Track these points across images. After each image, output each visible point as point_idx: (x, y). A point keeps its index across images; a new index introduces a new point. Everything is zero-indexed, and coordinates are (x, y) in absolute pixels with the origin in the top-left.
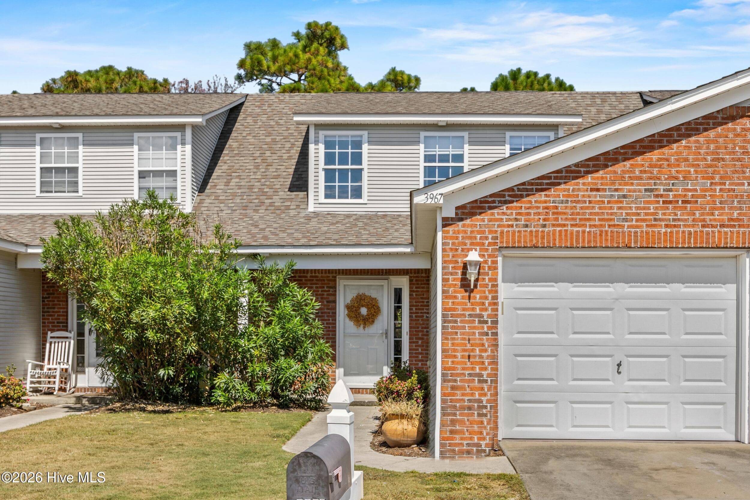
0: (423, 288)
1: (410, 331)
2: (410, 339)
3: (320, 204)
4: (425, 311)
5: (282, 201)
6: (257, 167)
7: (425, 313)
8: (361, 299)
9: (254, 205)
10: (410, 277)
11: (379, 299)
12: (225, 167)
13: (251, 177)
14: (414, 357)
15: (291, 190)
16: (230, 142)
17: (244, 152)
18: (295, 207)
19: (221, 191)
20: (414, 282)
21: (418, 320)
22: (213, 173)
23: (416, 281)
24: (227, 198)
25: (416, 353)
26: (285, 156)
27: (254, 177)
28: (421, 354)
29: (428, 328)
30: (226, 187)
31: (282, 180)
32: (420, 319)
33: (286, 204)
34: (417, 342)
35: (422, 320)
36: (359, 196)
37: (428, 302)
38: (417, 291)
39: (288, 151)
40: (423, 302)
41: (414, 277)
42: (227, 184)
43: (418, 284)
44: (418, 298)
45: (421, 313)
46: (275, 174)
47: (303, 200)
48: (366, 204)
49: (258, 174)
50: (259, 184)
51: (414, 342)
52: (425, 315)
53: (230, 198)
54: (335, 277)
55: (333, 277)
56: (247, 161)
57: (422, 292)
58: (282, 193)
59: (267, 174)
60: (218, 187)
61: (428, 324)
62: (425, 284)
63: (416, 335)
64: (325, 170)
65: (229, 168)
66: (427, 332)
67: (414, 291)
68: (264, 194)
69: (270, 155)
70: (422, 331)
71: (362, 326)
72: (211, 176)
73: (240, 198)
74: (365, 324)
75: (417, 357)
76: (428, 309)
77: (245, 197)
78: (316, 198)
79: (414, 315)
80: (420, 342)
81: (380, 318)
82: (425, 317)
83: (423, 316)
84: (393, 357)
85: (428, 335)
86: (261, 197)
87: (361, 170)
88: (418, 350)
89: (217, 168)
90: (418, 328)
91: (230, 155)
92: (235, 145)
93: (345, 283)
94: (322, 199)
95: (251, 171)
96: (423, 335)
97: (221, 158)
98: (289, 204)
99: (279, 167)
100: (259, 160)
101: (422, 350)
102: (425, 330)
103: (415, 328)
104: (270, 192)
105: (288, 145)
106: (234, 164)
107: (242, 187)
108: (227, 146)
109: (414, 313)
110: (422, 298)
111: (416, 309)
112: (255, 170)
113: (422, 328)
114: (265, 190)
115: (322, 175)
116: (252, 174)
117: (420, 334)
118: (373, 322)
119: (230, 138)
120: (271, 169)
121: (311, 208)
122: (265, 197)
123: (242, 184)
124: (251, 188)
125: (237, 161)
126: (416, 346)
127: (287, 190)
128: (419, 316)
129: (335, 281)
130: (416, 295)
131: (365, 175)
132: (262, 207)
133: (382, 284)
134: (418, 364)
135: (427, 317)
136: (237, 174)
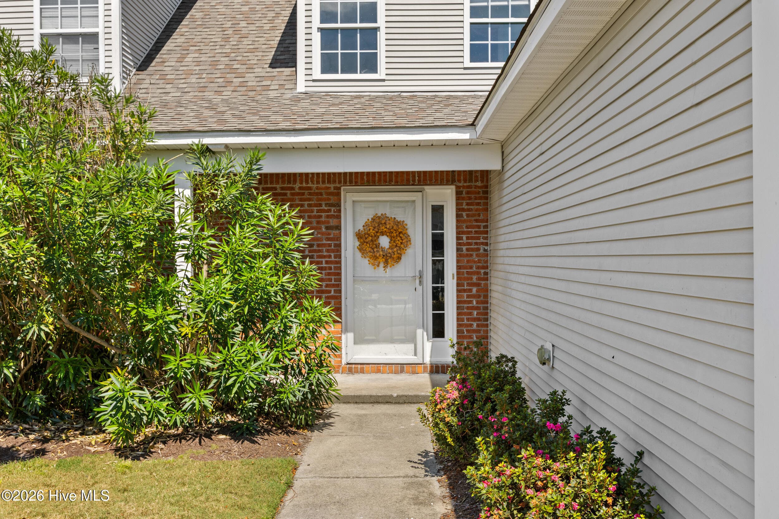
0: (478, 204)
1: (458, 273)
2: (458, 285)
3: (314, 81)
4: (482, 240)
5: (258, 79)
6: (226, 39)
7: (482, 244)
8: (380, 224)
9: (217, 85)
10: (457, 187)
11: (409, 222)
12: (182, 39)
13: (217, 51)
14: (465, 314)
15: (273, 65)
16: (192, 12)
17: (210, 23)
18: (277, 87)
19: (170, 68)
20: (464, 195)
21: (471, 255)
22: (163, 47)
23: (468, 193)
24: (178, 77)
25: (468, 308)
26: (267, 27)
27: (220, 51)
28: (477, 308)
29: (487, 267)
30: (179, 64)
31: (261, 54)
32: (474, 253)
33: (264, 83)
34: (470, 290)
35: (477, 255)
36: (374, 69)
37: (486, 227)
38: (469, 210)
39: (271, 21)
40: (479, 227)
41: (464, 187)
42: (180, 60)
43: (470, 198)
44: (470, 221)
45: (476, 244)
46: (251, 47)
47: (288, 78)
48: (384, 80)
49: (227, 47)
50: (227, 59)
51: (465, 291)
52: (482, 247)
53: (183, 76)
54: (340, 188)
55: (335, 188)
56: (214, 33)
57: (477, 210)
58: (260, 70)
59: (239, 47)
60: (166, 64)
61: (487, 262)
62: (480, 198)
63: (468, 279)
64: (321, 30)
65: (186, 41)
66: (486, 274)
67: (463, 210)
68: (233, 71)
69: (246, 25)
70: (478, 273)
71: (382, 265)
72: (160, 50)
73: (197, 76)
74: (386, 262)
75: (471, 314)
76: (486, 238)
77: (204, 76)
78: (309, 72)
79: (464, 248)
80: (474, 290)
81: (410, 251)
82: (482, 251)
83: (478, 249)
84: (430, 312)
85: (487, 279)
86: (228, 76)
87: (376, 29)
88: (471, 302)
89: (170, 41)
90: (471, 267)
91: (189, 27)
92: (199, 15)
93: (355, 199)
94: (317, 74)
95: (217, 44)
96: (479, 279)
97: (178, 30)
98: (268, 83)
99: (257, 39)
100: (230, 32)
101: (477, 303)
102: (482, 271)
103: (465, 268)
104: (242, 69)
105: (271, 14)
106: (193, 37)
107: (201, 63)
108: (188, 16)
109: (464, 244)
110: (477, 221)
111: (468, 238)
112: (223, 43)
113: (478, 268)
114: (235, 67)
115: (317, 38)
116: (218, 47)
117: (475, 277)
118: (399, 258)
119: (194, 8)
120: (246, 41)
121: (301, 87)
122: (234, 75)
123: (201, 59)
124: (214, 64)
125: (198, 33)
126: (468, 296)
127: (268, 65)
128: (472, 250)
129: (339, 194)
130: (468, 216)
131: (382, 37)
132: (229, 88)
133: (414, 198)
134: (471, 325)
135: (485, 250)
136: (197, 48)
